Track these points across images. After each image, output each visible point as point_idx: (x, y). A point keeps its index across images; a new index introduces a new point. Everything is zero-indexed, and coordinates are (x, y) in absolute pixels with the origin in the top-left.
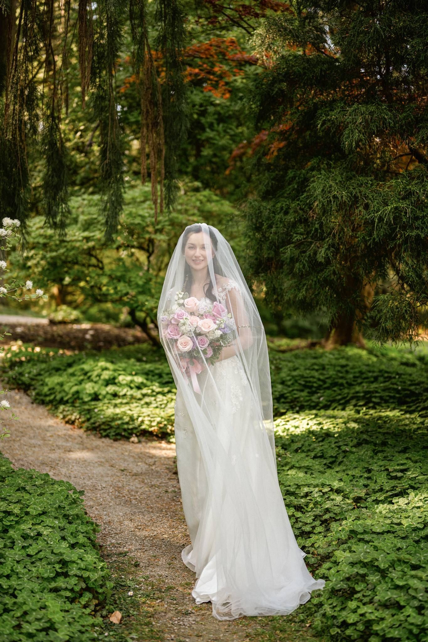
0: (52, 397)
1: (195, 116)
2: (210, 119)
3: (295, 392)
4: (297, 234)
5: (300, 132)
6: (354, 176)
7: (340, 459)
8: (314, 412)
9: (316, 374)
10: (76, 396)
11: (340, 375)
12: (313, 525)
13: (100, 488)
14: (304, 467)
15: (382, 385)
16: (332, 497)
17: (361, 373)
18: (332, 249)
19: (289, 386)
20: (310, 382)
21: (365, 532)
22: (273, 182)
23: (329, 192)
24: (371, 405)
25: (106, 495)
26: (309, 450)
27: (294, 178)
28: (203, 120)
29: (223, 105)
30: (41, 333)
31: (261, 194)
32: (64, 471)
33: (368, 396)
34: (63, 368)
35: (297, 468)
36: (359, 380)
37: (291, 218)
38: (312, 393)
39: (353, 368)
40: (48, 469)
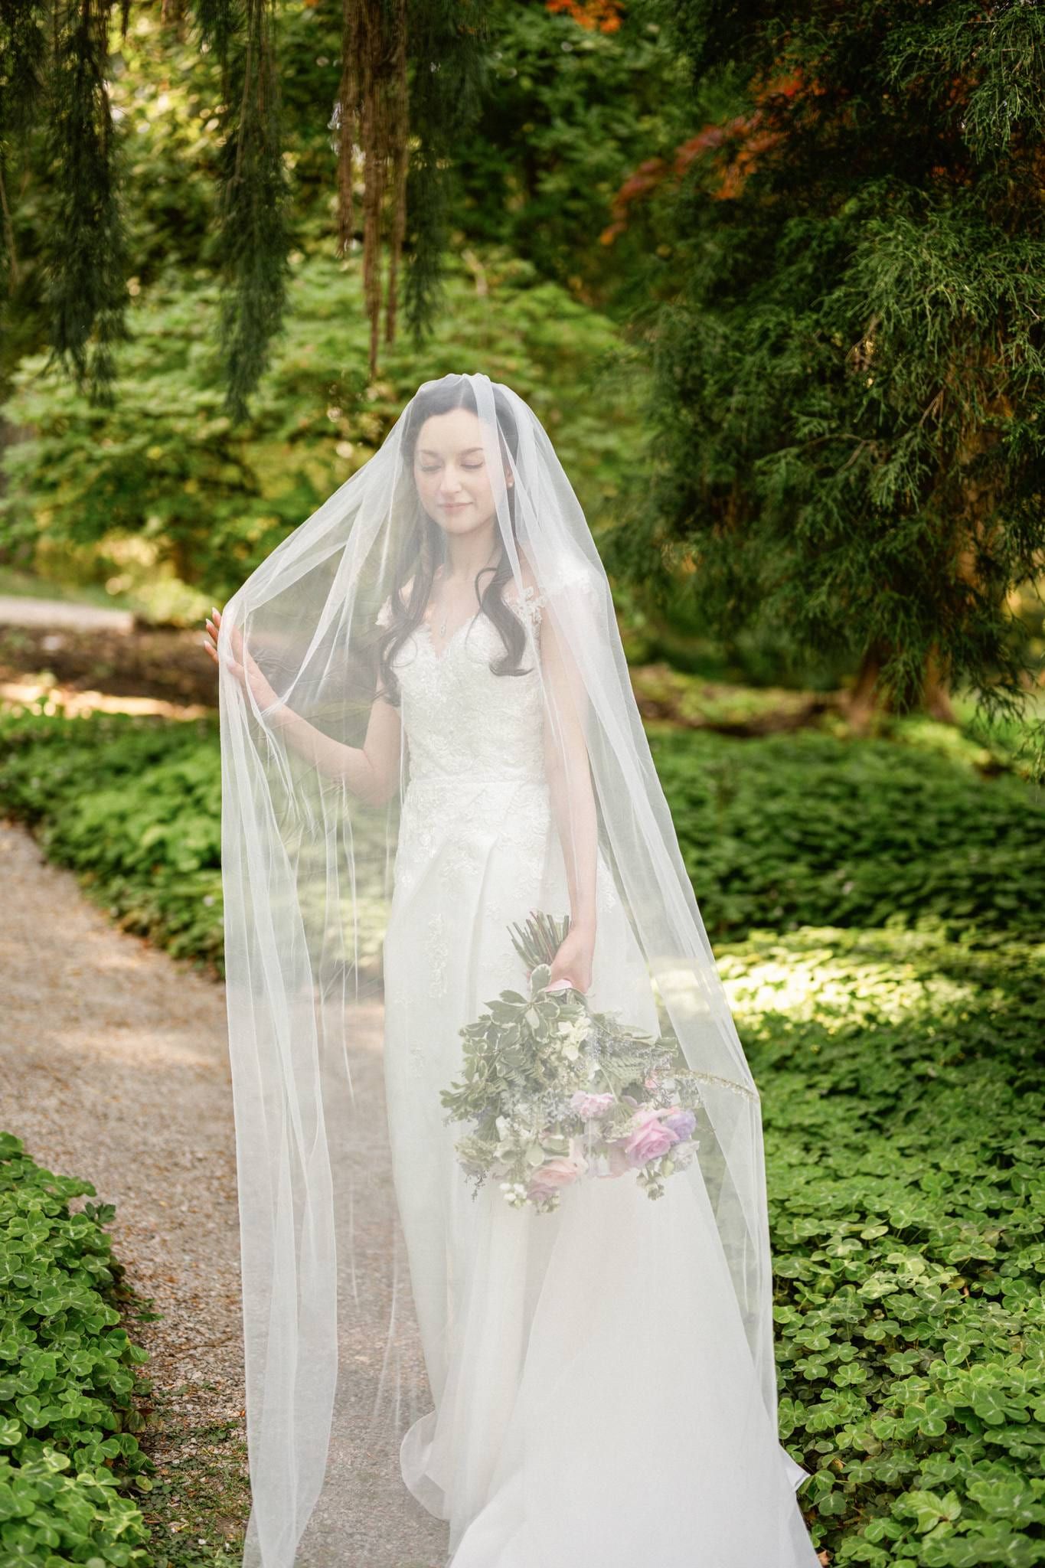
0: (94, 852)
1: (526, 83)
2: (566, 92)
3: (773, 862)
4: (812, 415)
5: (827, 103)
6: (997, 237)
7: (909, 1103)
8: (829, 934)
9: (833, 811)
10: (157, 855)
11: (903, 816)
12: (832, 1357)
13: (185, 1161)
14: (803, 1129)
15: (1022, 855)
16: (892, 1258)
17: (961, 813)
18: (920, 468)
19: (756, 845)
20: (815, 834)
21: (1010, 1423)
22: (740, 256)
23: (922, 285)
24: (991, 915)
25: (202, 1186)
26: (815, 1066)
27: (804, 242)
28: (546, 95)
29: (603, 53)
30: (108, 653)
31: (701, 291)
32: (91, 1094)
33: (982, 888)
34: (133, 764)
35: (779, 1129)
36: (954, 835)
37: (792, 365)
38: (823, 868)
39: (936, 796)
40: (45, 1085)
